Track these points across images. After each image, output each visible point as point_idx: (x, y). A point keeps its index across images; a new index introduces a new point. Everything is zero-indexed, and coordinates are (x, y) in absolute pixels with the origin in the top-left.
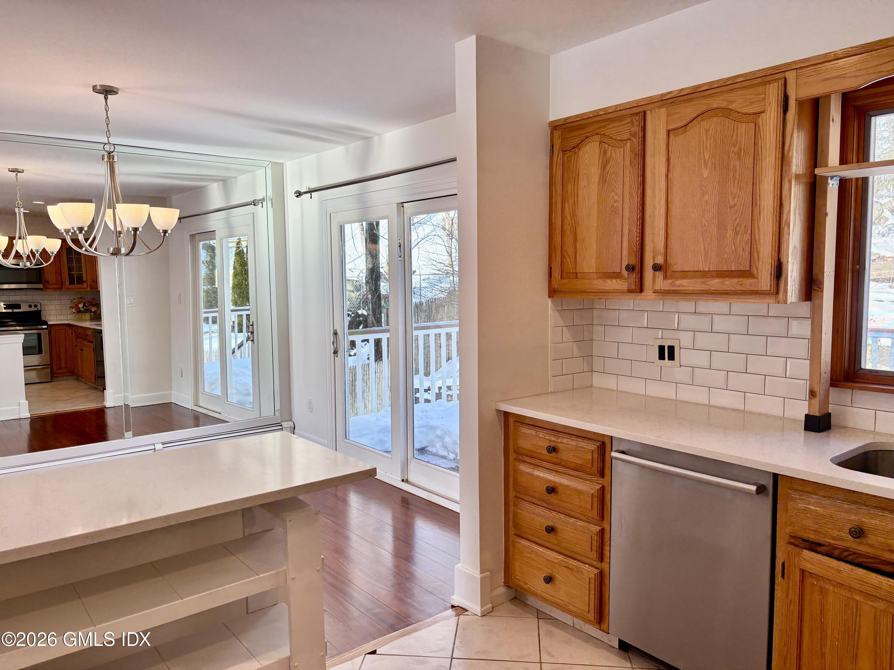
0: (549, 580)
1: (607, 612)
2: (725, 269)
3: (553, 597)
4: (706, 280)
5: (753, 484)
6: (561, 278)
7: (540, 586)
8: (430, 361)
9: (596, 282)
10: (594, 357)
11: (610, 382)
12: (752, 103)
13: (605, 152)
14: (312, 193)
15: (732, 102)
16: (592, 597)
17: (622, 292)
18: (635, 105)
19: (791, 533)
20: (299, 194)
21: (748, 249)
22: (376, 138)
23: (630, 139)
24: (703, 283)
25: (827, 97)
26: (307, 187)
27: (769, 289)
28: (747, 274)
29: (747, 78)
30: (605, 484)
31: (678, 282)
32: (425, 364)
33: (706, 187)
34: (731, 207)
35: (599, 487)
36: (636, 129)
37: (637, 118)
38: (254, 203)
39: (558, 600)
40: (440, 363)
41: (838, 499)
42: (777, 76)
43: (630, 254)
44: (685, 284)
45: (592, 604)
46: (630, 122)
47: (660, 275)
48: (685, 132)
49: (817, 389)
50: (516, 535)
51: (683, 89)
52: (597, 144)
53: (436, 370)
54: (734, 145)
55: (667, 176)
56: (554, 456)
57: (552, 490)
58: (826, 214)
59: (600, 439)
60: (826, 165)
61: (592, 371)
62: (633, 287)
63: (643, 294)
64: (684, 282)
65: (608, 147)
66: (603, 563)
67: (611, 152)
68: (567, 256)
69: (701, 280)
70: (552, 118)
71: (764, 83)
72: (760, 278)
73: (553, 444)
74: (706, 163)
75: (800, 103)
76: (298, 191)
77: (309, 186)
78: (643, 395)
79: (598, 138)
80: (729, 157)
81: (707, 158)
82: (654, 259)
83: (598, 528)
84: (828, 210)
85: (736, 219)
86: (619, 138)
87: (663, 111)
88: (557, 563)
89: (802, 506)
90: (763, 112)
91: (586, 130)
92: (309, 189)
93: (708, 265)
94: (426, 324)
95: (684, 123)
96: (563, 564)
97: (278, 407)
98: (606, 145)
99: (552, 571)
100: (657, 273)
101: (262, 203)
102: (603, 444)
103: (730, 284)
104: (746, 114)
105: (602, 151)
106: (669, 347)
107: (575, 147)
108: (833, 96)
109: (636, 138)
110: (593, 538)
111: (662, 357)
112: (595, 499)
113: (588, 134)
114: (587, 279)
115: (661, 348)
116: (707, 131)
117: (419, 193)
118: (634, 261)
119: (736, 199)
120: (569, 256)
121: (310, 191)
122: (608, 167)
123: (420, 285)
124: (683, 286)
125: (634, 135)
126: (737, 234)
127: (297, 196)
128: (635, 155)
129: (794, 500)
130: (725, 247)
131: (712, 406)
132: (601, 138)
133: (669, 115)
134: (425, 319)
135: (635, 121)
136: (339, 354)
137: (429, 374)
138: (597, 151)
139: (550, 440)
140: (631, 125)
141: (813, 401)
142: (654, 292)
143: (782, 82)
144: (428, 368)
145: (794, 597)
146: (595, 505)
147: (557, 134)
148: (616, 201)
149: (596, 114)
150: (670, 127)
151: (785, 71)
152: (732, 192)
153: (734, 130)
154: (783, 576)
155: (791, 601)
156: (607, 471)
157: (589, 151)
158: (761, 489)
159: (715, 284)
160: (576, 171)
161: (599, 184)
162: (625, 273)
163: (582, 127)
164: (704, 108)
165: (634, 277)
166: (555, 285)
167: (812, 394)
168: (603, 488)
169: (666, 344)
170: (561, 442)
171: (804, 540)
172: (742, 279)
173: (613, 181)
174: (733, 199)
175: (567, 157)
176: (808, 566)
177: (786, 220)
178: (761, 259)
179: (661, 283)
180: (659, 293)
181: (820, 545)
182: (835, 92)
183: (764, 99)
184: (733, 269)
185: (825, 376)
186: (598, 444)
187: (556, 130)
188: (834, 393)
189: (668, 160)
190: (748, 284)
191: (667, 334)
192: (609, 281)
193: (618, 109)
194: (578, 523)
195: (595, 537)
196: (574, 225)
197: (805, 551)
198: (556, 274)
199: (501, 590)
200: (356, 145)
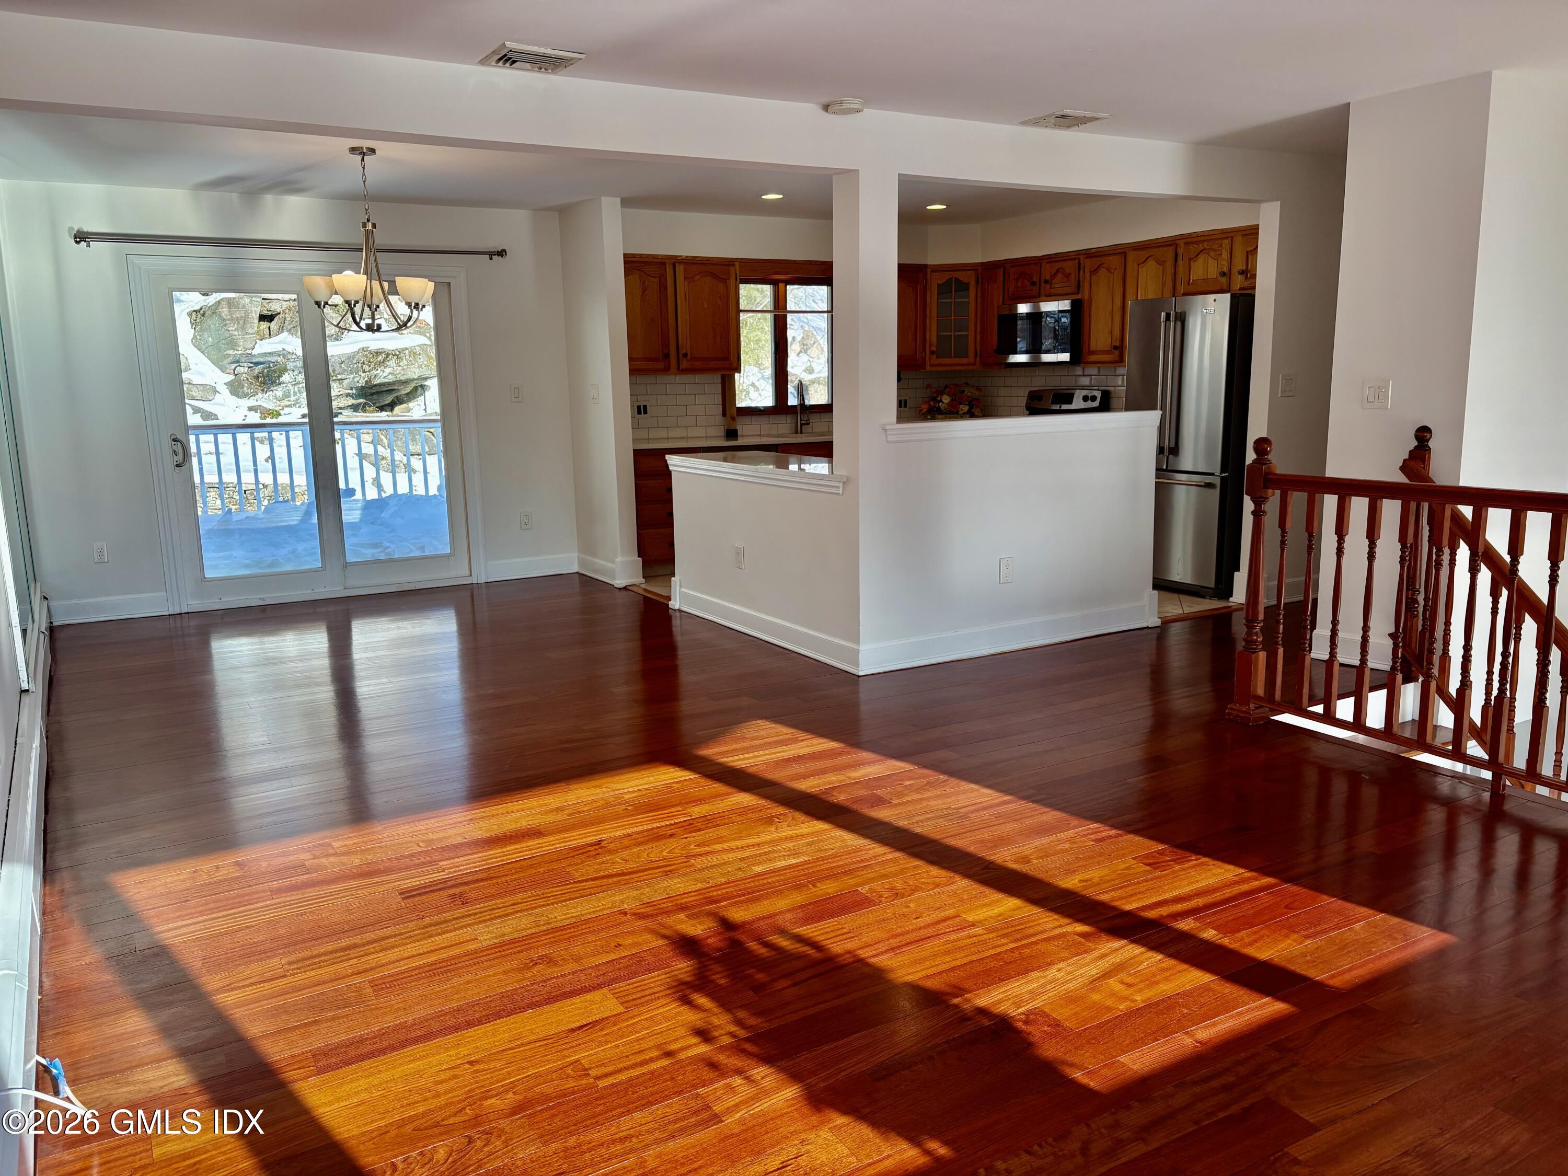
2: (717, 356)
4: (709, 362)
9: (642, 364)
12: (724, 274)
13: (644, 282)
15: (715, 271)
21: (727, 347)
34: (719, 325)
42: (733, 263)
43: (664, 347)
47: (685, 359)
48: (693, 281)
52: (638, 276)
54: (718, 293)
62: (666, 367)
63: (669, 371)
65: (646, 280)
69: (705, 362)
71: (728, 265)
72: (732, 361)
74: (706, 300)
79: (638, 272)
80: (716, 299)
81: (706, 297)
85: (721, 332)
86: (653, 275)
87: (682, 266)
90: (729, 279)
93: (709, 354)
95: (693, 276)
104: (722, 278)
105: (641, 282)
113: (631, 268)
118: (667, 351)
122: (646, 292)
124: (698, 366)
126: (722, 339)
130: (717, 345)
133: (684, 269)
138: (638, 280)
148: (653, 314)
150: (686, 276)
152: (718, 317)
153: (717, 286)
159: (713, 364)
161: (641, 302)
162: (661, 358)
165: (666, 361)
169: (642, 404)
173: (650, 302)
174: (719, 321)
178: (732, 352)
179: (686, 364)
180: (682, 370)
184: (721, 356)
190: (727, 364)
192: (651, 363)
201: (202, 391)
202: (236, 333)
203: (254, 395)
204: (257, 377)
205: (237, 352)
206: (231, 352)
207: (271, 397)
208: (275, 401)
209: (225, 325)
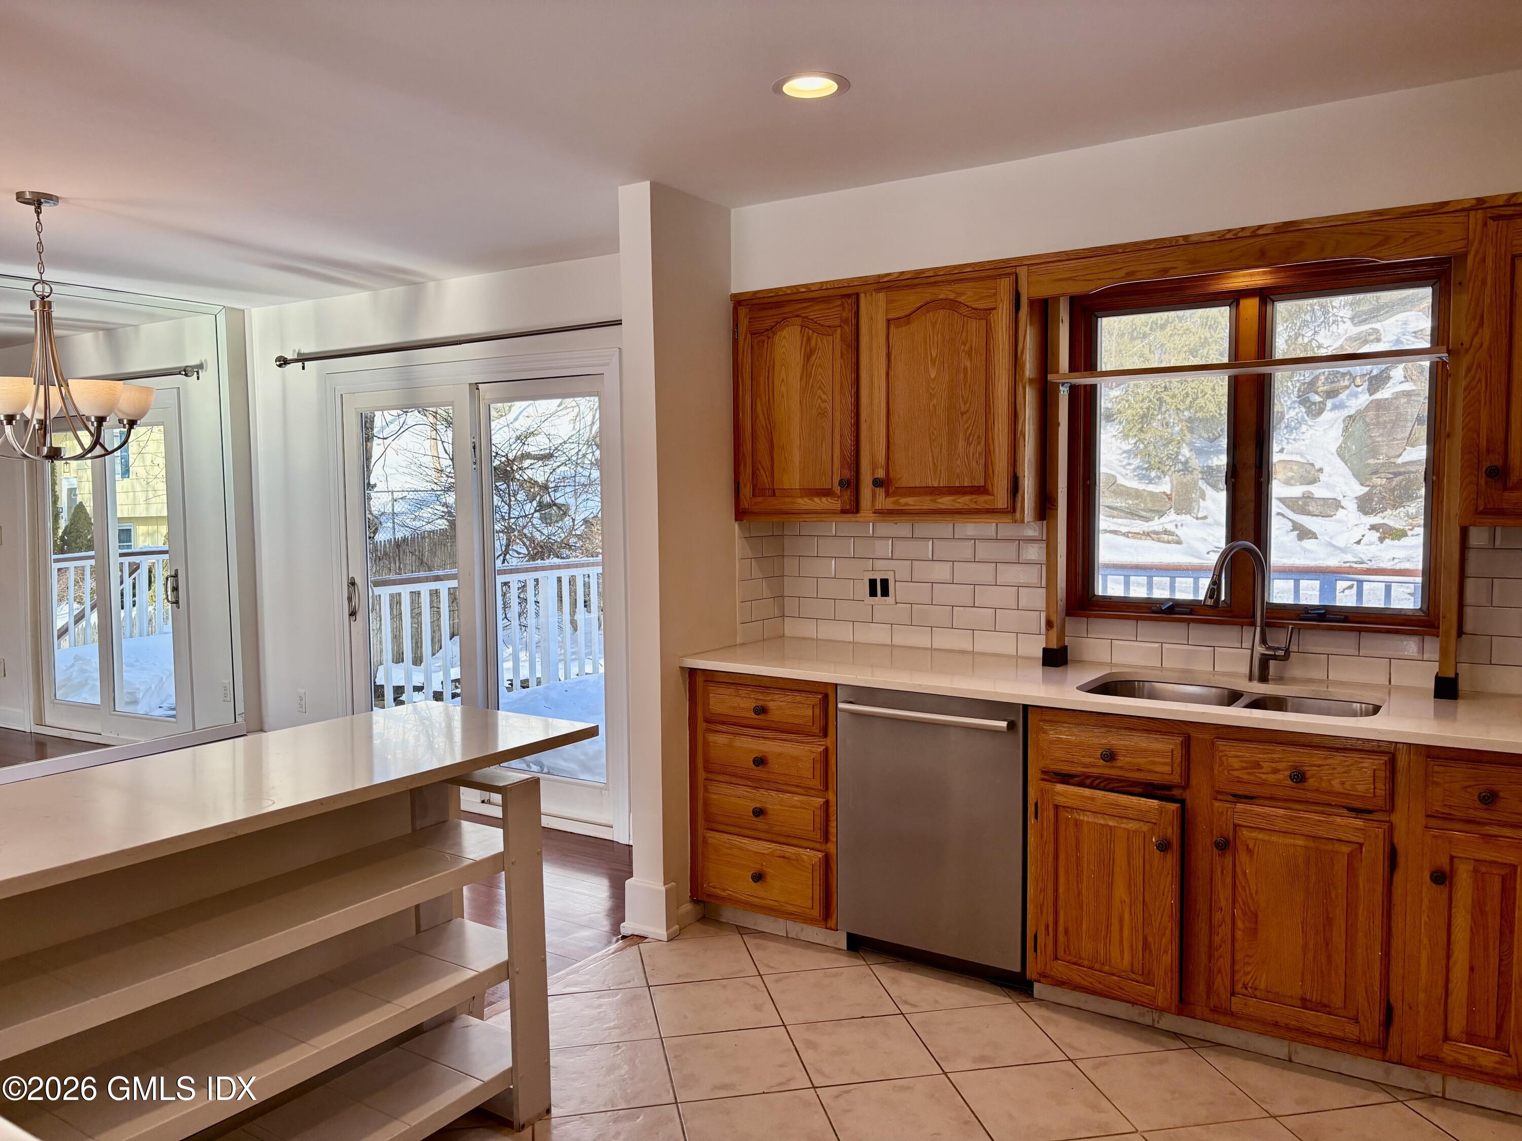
0: (758, 877)
1: (834, 904)
2: (957, 484)
3: (764, 899)
4: (937, 497)
5: (1004, 720)
6: (753, 496)
7: (745, 888)
8: (421, 638)
9: (800, 500)
10: (786, 599)
11: (808, 629)
12: (982, 298)
13: (809, 339)
14: (306, 363)
15: (962, 294)
16: (817, 888)
17: (833, 512)
18: (846, 285)
19: (1044, 768)
20: (283, 362)
21: (982, 461)
22: (431, 285)
23: (840, 326)
24: (931, 500)
25: (1056, 299)
26: (294, 351)
27: (1006, 506)
28: (982, 490)
29: (976, 269)
30: (829, 745)
31: (903, 500)
32: (414, 645)
33: (933, 389)
34: (962, 414)
35: (821, 749)
36: (848, 314)
37: (849, 301)
38: (186, 371)
39: (771, 903)
40: (440, 641)
41: (1089, 725)
42: (1008, 271)
43: (842, 467)
44: (910, 502)
45: (817, 897)
46: (840, 305)
47: (880, 492)
48: (908, 323)
49: (1054, 618)
50: (707, 829)
51: (903, 272)
52: (799, 328)
53: (433, 654)
54: (964, 344)
55: (888, 374)
56: (763, 718)
57: (760, 761)
58: (1058, 424)
59: (822, 690)
60: (1057, 372)
61: (783, 616)
62: (848, 507)
63: (858, 515)
64: (910, 500)
65: (813, 334)
66: (828, 844)
67: (817, 341)
68: (760, 468)
69: (928, 498)
70: (735, 289)
71: (994, 277)
72: (995, 495)
73: (761, 703)
74: (933, 362)
75: (1032, 302)
76: (281, 357)
77: (300, 350)
78: (850, 642)
79: (799, 320)
80: (959, 357)
81: (934, 355)
82: (873, 473)
83: (822, 800)
84: (1060, 420)
85: (968, 428)
86: (827, 324)
87: (882, 296)
88: (768, 854)
89: (1052, 735)
90: (995, 309)
91: (786, 309)
92: (299, 354)
93: (937, 480)
94: (416, 575)
95: (907, 313)
96: (778, 853)
97: (240, 709)
98: (811, 332)
99: (762, 865)
100: (877, 490)
101: (198, 373)
102: (826, 696)
103: (963, 501)
104: (976, 309)
105: (805, 339)
106: (882, 580)
107: (767, 330)
108: (1062, 299)
109: (848, 325)
110: (816, 813)
111: (873, 593)
112: (818, 766)
113: (785, 316)
114: (788, 497)
115: (873, 583)
116: (934, 325)
117: (510, 371)
118: (848, 474)
119: (968, 404)
120: (763, 468)
121: (303, 359)
122: (813, 358)
123: (393, 510)
124: (909, 505)
125: (845, 321)
126: (970, 445)
127: (280, 366)
128: (848, 346)
129: (1045, 732)
130: (957, 460)
131: (936, 649)
132: (803, 322)
133: (889, 302)
134: (412, 566)
135: (846, 304)
136: (359, 616)
137: (421, 662)
138: (798, 337)
139: (756, 699)
140: (841, 308)
141: (1050, 632)
142: (873, 513)
143: (1013, 277)
144: (419, 652)
145: (1049, 835)
146: (818, 772)
147: (743, 311)
148: (824, 401)
149: (795, 291)
150: (891, 316)
151: (1016, 266)
152: (963, 397)
153: (963, 327)
154: (1036, 817)
155: (1046, 842)
156: (831, 730)
157: (787, 336)
158: (1011, 726)
159: (946, 502)
160: (770, 360)
161: (801, 379)
162: (837, 489)
163: (778, 305)
164: (928, 297)
165: (847, 495)
166: (745, 504)
167: (1049, 624)
168: (826, 750)
169: (878, 577)
170: (772, 700)
171: (1056, 774)
172: (976, 496)
173: (820, 377)
174: (965, 404)
175: (759, 342)
176: (1061, 800)
177: (1021, 431)
178: (996, 473)
179: (883, 502)
180: (879, 513)
181: (1072, 776)
182: (1063, 295)
183: (995, 294)
184: (966, 485)
185: (1062, 603)
186: (820, 697)
187: (740, 306)
188: (1070, 623)
189: (889, 355)
190: (982, 501)
191: (879, 564)
192: (816, 499)
193: (824, 288)
194: (795, 798)
195: (818, 812)
196: (769, 428)
197: (1058, 785)
198: (746, 491)
199: (687, 907)
200: (393, 293)
201: (1321, 505)
202: (1380, 439)
203: (1382, 512)
204: (1392, 490)
205: (1379, 461)
206: (1371, 461)
207: (1402, 514)
208: (1406, 519)
209: (1369, 430)
